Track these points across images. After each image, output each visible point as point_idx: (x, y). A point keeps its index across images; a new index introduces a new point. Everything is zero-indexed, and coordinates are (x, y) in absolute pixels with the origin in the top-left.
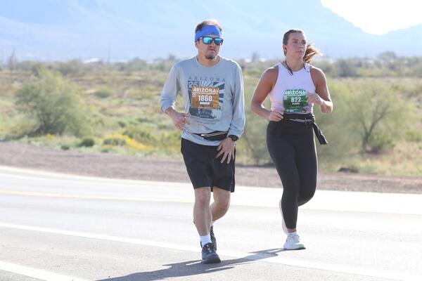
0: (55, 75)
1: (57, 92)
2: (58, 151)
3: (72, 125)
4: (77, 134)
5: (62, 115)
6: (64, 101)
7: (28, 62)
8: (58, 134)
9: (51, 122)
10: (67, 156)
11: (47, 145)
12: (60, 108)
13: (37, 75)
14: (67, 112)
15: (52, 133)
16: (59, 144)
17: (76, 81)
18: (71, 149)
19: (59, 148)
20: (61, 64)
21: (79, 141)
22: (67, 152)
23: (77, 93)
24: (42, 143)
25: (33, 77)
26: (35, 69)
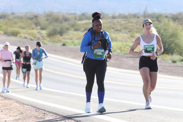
0: (169, 21)
1: (170, 31)
2: (169, 63)
3: (178, 49)
4: (180, 54)
5: (173, 43)
6: (174, 35)
7: (154, 14)
8: (170, 54)
9: (167, 47)
10: (175, 66)
11: (164, 60)
12: (171, 39)
13: (159, 21)
14: (175, 42)
15: (167, 54)
16: (171, 59)
17: (181, 24)
18: (178, 62)
19: (170, 62)
20: (173, 15)
21: (182, 58)
22: (175, 64)
23: (181, 31)
24: (161, 59)
25: (157, 22)
26: (158, 18)
